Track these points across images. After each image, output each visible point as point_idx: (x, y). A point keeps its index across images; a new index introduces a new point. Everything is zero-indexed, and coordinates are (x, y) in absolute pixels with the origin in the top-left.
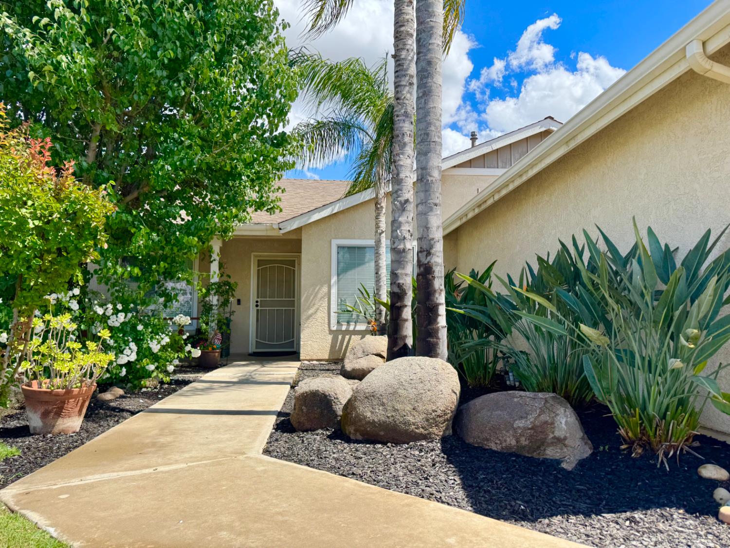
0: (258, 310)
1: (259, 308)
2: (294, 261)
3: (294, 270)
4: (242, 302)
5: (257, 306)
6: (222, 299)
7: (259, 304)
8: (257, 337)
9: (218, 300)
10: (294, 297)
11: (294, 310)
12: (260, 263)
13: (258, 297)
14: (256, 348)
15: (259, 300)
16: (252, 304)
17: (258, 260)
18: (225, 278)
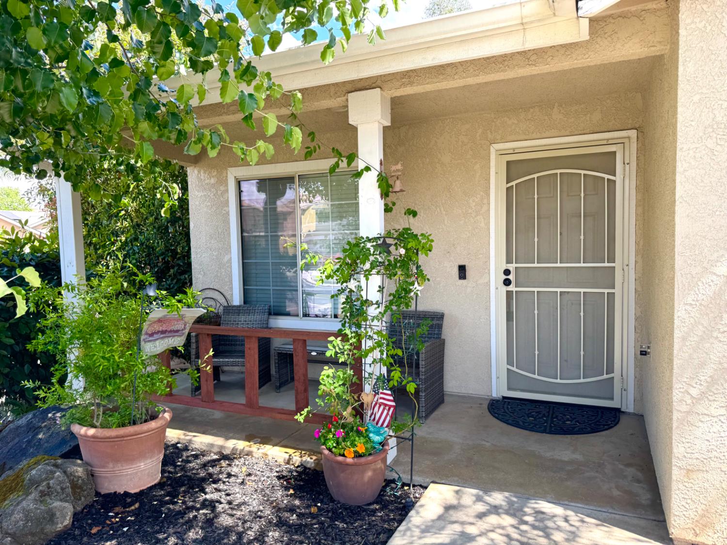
0: (509, 294)
1: (512, 288)
2: (614, 153)
3: (612, 183)
4: (469, 273)
5: (507, 282)
6: (392, 286)
7: (511, 277)
8: (510, 362)
9: (381, 289)
10: (612, 259)
11: (611, 296)
12: (513, 169)
13: (509, 261)
14: (509, 389)
15: (511, 267)
16: (495, 278)
17: (508, 163)
18: (402, 223)
